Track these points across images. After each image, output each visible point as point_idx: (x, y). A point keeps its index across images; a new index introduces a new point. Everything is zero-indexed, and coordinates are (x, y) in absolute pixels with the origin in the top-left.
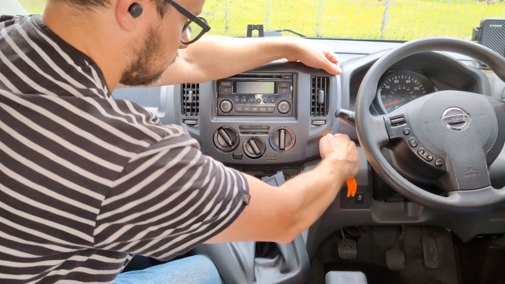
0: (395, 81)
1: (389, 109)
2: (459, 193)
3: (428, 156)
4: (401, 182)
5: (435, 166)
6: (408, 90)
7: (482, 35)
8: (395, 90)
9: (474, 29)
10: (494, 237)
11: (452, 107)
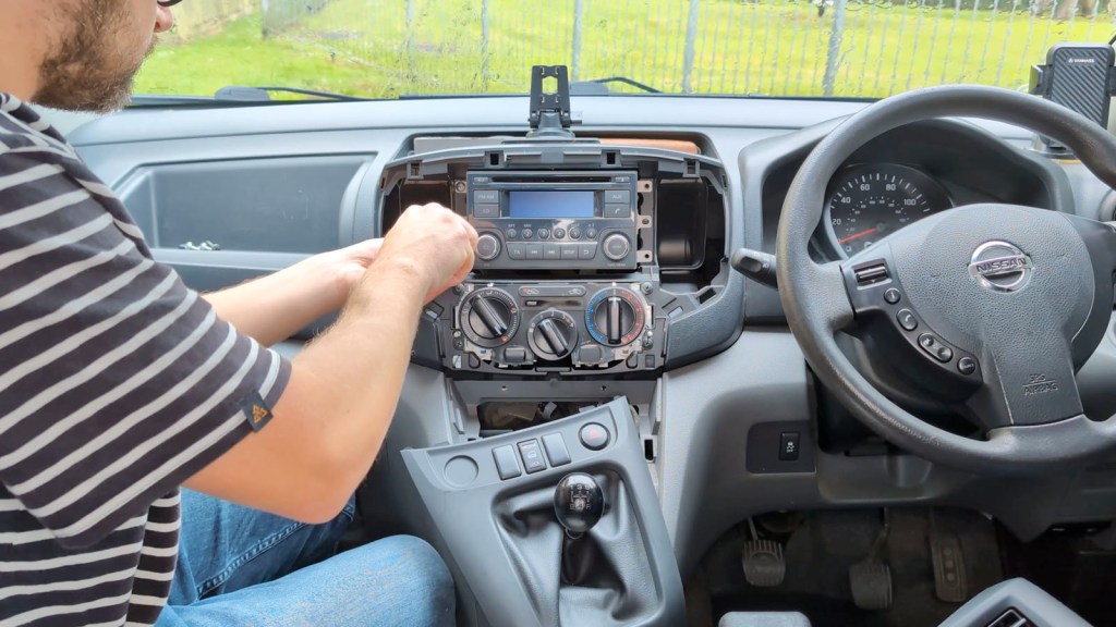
0: (863, 187)
1: (850, 250)
2: (1012, 431)
3: (940, 351)
4: (884, 410)
5: (958, 373)
6: (891, 205)
7: (1050, 81)
8: (863, 207)
9: (1033, 70)
10: (1089, 530)
11: (992, 240)
